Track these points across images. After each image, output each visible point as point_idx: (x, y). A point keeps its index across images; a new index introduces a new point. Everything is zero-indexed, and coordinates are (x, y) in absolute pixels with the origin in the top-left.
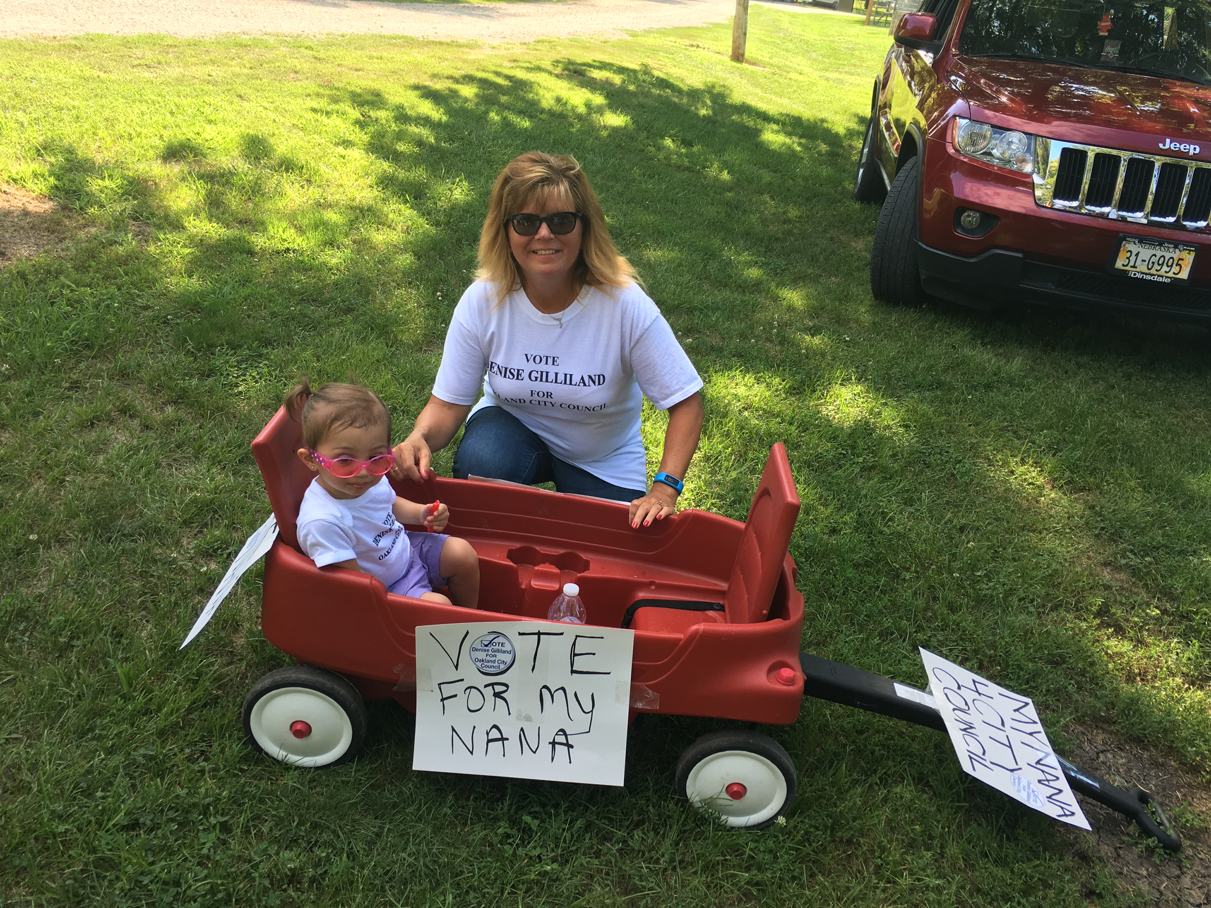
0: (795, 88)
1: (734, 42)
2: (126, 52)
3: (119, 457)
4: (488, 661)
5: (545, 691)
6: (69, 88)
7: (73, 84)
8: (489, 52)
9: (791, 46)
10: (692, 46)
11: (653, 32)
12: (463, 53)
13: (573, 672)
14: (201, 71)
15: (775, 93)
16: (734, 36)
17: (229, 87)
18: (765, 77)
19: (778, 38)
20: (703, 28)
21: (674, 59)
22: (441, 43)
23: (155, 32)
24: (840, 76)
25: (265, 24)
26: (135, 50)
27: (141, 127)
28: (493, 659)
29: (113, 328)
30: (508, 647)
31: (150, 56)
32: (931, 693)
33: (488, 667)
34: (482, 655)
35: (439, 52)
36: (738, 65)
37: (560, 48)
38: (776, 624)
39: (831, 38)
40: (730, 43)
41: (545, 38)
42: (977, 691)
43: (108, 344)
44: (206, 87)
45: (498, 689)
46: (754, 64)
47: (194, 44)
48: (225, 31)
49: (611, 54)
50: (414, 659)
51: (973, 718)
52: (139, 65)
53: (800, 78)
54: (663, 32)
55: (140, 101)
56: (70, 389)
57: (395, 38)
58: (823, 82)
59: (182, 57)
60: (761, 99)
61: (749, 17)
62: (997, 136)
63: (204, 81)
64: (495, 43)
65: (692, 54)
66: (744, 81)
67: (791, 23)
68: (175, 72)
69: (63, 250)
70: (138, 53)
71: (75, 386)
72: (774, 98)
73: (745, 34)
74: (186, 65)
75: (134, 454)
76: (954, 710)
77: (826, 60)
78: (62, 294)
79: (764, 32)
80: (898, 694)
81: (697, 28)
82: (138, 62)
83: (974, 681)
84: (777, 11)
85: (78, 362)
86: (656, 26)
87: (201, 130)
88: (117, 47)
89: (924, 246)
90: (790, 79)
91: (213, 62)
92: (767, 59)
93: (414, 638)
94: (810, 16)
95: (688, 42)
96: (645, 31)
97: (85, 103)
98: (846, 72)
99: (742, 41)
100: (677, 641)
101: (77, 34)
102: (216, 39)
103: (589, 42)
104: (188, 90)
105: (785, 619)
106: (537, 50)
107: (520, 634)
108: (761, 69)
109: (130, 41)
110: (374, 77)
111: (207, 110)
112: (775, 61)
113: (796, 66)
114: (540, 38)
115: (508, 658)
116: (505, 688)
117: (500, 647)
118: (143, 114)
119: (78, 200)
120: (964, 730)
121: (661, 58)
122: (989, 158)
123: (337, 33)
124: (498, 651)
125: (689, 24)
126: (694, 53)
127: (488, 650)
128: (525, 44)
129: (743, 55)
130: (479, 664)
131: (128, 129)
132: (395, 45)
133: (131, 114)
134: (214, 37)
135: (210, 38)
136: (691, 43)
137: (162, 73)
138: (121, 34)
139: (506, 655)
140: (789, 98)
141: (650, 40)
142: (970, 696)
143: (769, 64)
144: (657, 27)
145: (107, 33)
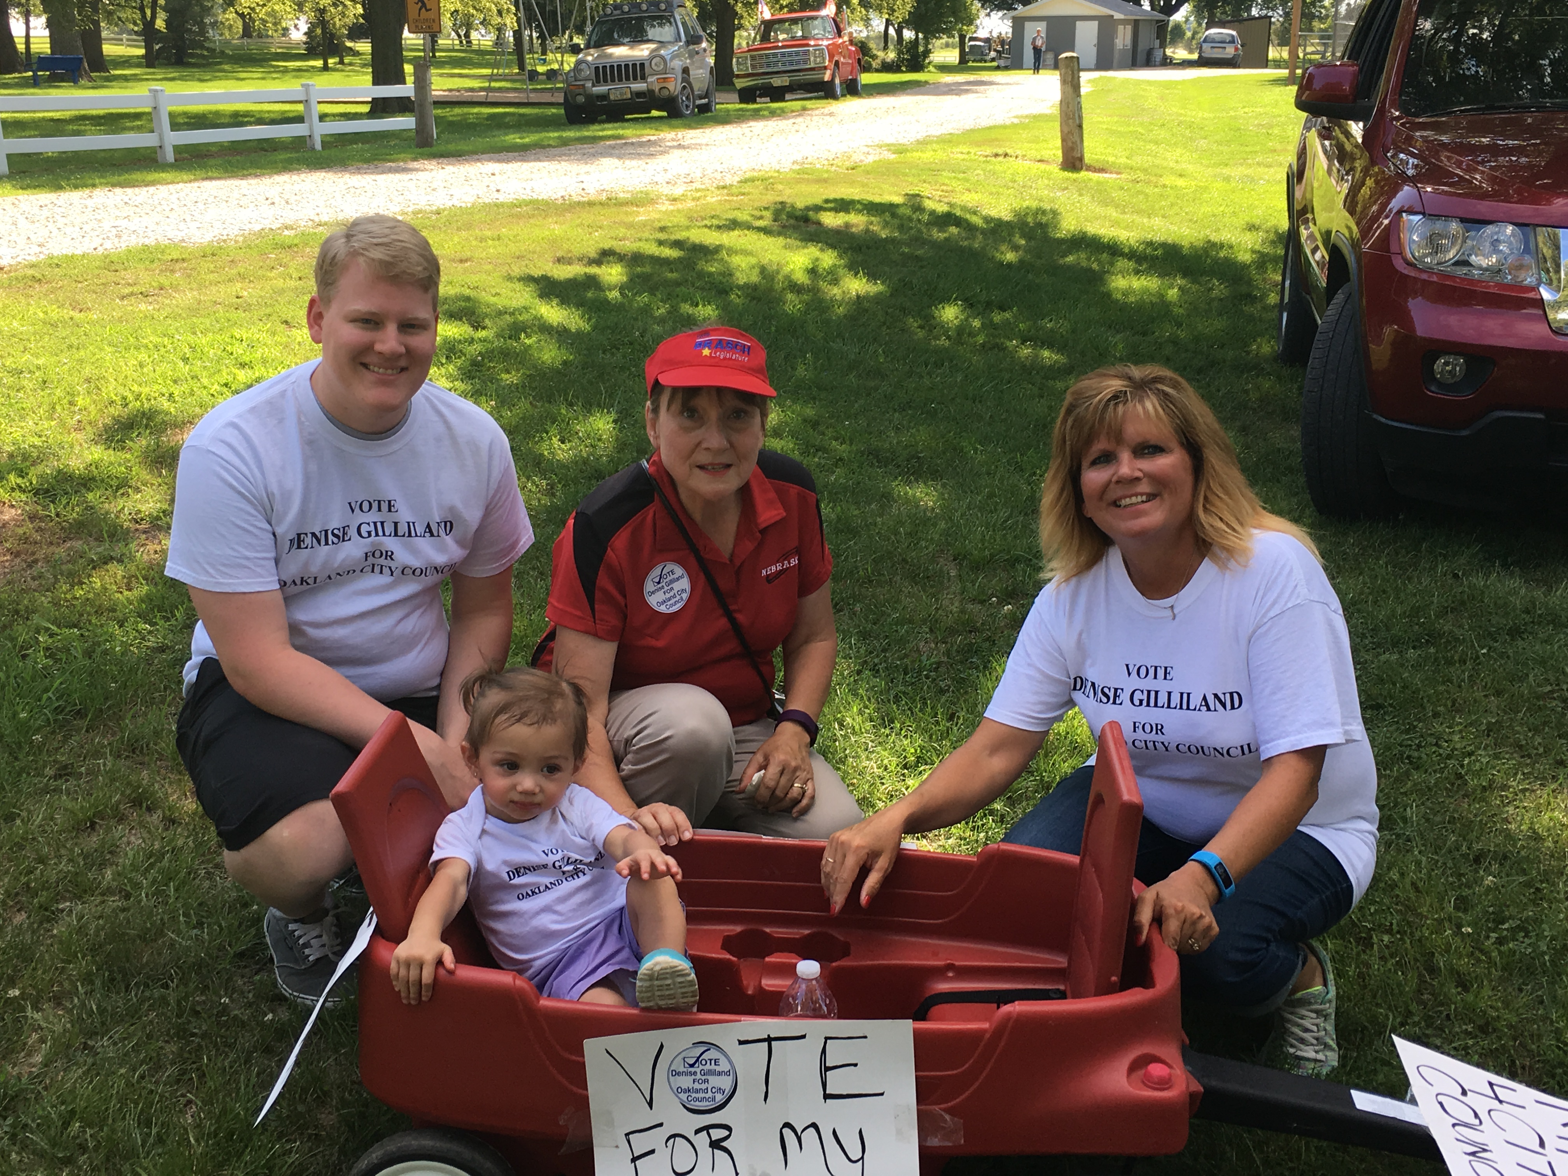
0: (1172, 199)
1: (1064, 140)
2: (111, 276)
3: (135, 867)
4: (697, 1091)
5: (787, 1132)
6: (29, 340)
7: (34, 334)
8: (666, 206)
9: (1163, 134)
10: (996, 155)
11: (931, 142)
12: (626, 213)
13: (827, 1097)
14: (226, 292)
15: (1139, 212)
16: (1062, 131)
17: (268, 311)
18: (1122, 188)
19: (1142, 124)
20: (1014, 126)
21: (967, 180)
22: (591, 204)
23: (151, 242)
24: (1249, 171)
25: (318, 210)
26: (123, 273)
27: (140, 385)
28: (704, 1086)
29: (116, 682)
30: (724, 1066)
31: (147, 280)
32: (1413, 1101)
33: (697, 1099)
34: (686, 1082)
35: (587, 217)
36: (1074, 176)
37: (780, 187)
38: (1134, 997)
39: (1232, 113)
40: (1058, 143)
41: (756, 174)
42: (1497, 1098)
43: (109, 708)
44: (234, 315)
45: (717, 1134)
46: (1102, 170)
47: (211, 253)
48: (257, 228)
49: (864, 185)
50: (586, 1098)
51: (1487, 1135)
52: (132, 294)
53: (1181, 182)
54: (948, 140)
55: (137, 348)
56: (57, 777)
57: (520, 206)
58: (1219, 184)
59: (194, 274)
60: (1115, 224)
61: (1083, 100)
62: (1472, 233)
63: (230, 305)
64: (678, 191)
65: (998, 168)
66: (1086, 199)
67: (1162, 98)
68: (188, 297)
69: (34, 579)
70: (129, 276)
71: (64, 772)
72: (1137, 218)
73: (1080, 126)
74: (201, 286)
75: (156, 862)
76: (1454, 1125)
77: (1225, 149)
78: (37, 642)
79: (1116, 119)
80: (1358, 1106)
81: (1004, 127)
82: (131, 289)
83: (1491, 1084)
84: (1138, 83)
85: (66, 738)
86: (936, 131)
87: (230, 379)
88: (96, 272)
89: (1383, 420)
90: (1164, 186)
91: (242, 277)
92: (1123, 160)
93: (583, 1065)
94: (1195, 82)
95: (989, 151)
96: (919, 142)
97: (54, 359)
98: (1259, 164)
99: (1076, 138)
100: (979, 1034)
101: (33, 259)
102: (244, 241)
103: (827, 171)
104: (208, 321)
105: (1146, 987)
106: (743, 194)
107: (741, 1043)
108: (1114, 176)
109: (115, 259)
110: (490, 267)
111: (238, 349)
112: (1137, 161)
113: (1172, 164)
114: (748, 175)
115: (726, 1083)
116: (727, 1133)
117: (713, 1067)
118: (141, 365)
119: (53, 502)
120: (1473, 1154)
121: (947, 181)
122: (1465, 270)
123: (428, 208)
124: (711, 1073)
125: (991, 123)
126: (999, 165)
127: (695, 1073)
128: (724, 187)
129: (1081, 159)
130: (684, 1096)
131: (121, 390)
132: (519, 216)
133: (124, 367)
134: (241, 239)
135: (236, 242)
136: (995, 151)
137: (167, 301)
138: (100, 250)
139: (724, 1077)
140: (1164, 217)
141: (927, 156)
142: (1483, 1105)
143: (1127, 167)
144: (938, 134)
145: (79, 252)
